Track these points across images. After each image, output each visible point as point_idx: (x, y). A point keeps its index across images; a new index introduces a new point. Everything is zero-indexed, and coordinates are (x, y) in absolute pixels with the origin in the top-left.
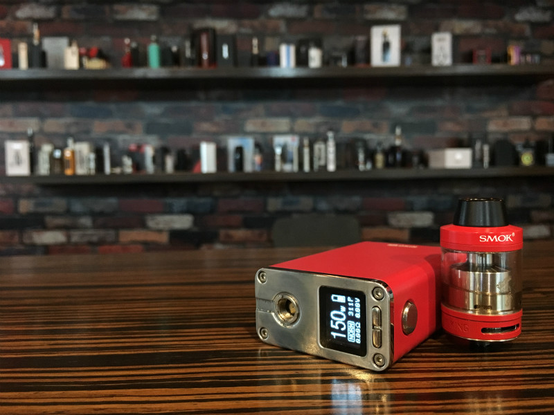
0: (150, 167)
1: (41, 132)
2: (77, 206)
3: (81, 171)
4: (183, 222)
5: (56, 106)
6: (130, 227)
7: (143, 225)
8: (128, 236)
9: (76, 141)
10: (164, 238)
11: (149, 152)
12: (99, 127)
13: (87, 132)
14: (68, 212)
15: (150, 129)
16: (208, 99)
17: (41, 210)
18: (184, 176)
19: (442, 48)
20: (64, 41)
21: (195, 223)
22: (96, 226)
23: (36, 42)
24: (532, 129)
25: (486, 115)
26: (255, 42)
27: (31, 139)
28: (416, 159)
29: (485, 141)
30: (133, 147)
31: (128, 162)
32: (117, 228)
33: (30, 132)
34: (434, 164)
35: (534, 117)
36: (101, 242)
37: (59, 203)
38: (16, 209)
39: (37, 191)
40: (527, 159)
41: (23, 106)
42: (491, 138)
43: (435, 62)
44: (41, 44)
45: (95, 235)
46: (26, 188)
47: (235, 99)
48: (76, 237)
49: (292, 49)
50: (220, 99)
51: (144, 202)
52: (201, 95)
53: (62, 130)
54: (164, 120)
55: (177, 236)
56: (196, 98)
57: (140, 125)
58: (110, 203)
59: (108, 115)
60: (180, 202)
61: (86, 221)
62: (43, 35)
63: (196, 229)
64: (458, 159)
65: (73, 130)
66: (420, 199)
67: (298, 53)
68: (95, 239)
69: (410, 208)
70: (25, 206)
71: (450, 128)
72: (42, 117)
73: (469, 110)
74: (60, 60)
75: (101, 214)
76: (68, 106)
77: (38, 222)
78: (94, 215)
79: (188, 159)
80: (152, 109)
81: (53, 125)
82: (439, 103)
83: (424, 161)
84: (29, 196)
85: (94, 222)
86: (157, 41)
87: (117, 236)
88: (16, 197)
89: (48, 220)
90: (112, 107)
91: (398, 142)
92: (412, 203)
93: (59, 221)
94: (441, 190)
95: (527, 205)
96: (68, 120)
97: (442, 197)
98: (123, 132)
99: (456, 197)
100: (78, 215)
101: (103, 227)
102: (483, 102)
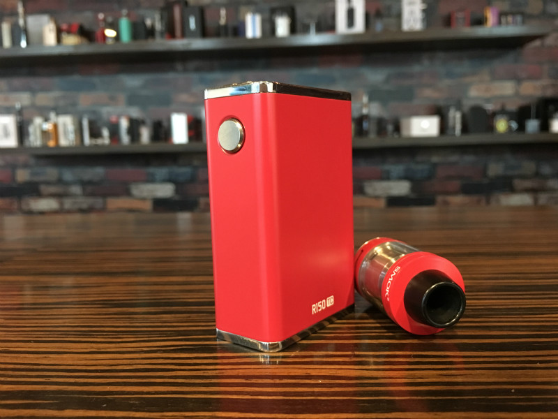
0: (125, 139)
1: (33, 106)
2: (68, 175)
4: (165, 191)
5: (45, 81)
6: (116, 194)
7: (127, 193)
8: (115, 203)
9: (58, 114)
10: (148, 206)
11: (124, 124)
12: (85, 100)
13: (74, 105)
14: (60, 181)
15: (133, 100)
16: (185, 70)
17: (36, 179)
18: (160, 147)
19: (412, 13)
20: (45, 19)
21: (177, 191)
22: (86, 194)
24: (517, 94)
25: (468, 80)
26: (223, 12)
27: (19, 113)
28: (390, 128)
29: (459, 106)
30: (114, 119)
31: (106, 133)
32: (105, 195)
33: (18, 106)
34: (404, 133)
35: (518, 80)
36: (90, 210)
37: (51, 172)
38: (13, 178)
39: (32, 161)
40: (501, 125)
41: (17, 82)
42: (467, 104)
43: (406, 27)
45: (85, 202)
46: (22, 158)
47: (211, 69)
48: (68, 203)
49: (258, 18)
50: (197, 70)
51: (127, 171)
52: (179, 66)
53: (51, 104)
54: (144, 92)
55: (161, 204)
56: (173, 69)
57: (122, 97)
58: (97, 172)
59: (92, 87)
60: (162, 172)
61: (76, 189)
62: (26, 13)
63: (177, 198)
64: (424, 127)
65: (61, 103)
66: (397, 168)
67: (263, 22)
68: (85, 206)
69: (386, 177)
70: (22, 176)
71: (430, 94)
72: (33, 91)
73: (449, 75)
74: (41, 38)
75: (90, 183)
76: (56, 80)
77: (33, 189)
78: (84, 184)
79: (162, 131)
80: (133, 81)
81: (44, 99)
82: (416, 68)
83: (397, 128)
84: (25, 166)
85: (84, 190)
87: (105, 204)
88: (14, 167)
89: (43, 188)
90: (96, 80)
91: (365, 111)
92: (388, 172)
93: (52, 189)
94: (419, 158)
95: (510, 173)
96: (56, 94)
97: (420, 166)
98: (107, 105)
99: (435, 165)
100: (67, 184)
101: (92, 195)
102: (464, 66)
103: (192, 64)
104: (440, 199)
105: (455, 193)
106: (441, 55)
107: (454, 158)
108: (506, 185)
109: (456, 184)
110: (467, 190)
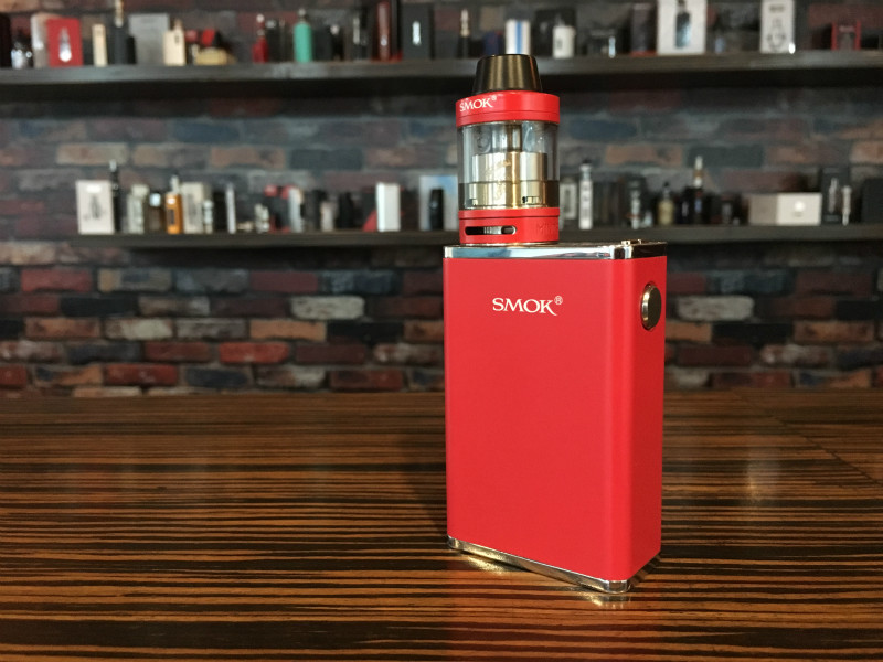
0: (297, 223)
1: (130, 164)
2: (187, 282)
3: (191, 228)
4: (348, 308)
5: (153, 124)
6: (268, 316)
7: (288, 313)
8: (264, 328)
9: (182, 181)
10: (320, 333)
11: (295, 198)
12: (219, 158)
13: (201, 165)
14: (173, 291)
15: (298, 160)
16: (388, 112)
17: (132, 286)
18: (350, 237)
19: (778, 23)
20: (162, 20)
21: (366, 309)
22: (215, 313)
23: (119, 22)
25: (849, 135)
26: (465, 16)
27: (114, 177)
28: (727, 209)
29: (844, 182)
30: (270, 190)
31: (263, 213)
32: (247, 316)
33: (113, 166)
34: (756, 218)
36: (224, 338)
37: (160, 277)
38: (95, 284)
39: (126, 258)
41: (103, 125)
42: (857, 174)
43: (765, 47)
44: (126, 24)
45: (214, 326)
46: (110, 253)
47: (431, 112)
48: (186, 328)
49: (526, 27)
50: (407, 111)
51: (286, 276)
52: (378, 105)
53: (162, 163)
54: (317, 146)
55: (340, 330)
56: (368, 110)
57: (281, 154)
58: (238, 276)
59: (233, 137)
60: (343, 277)
61: (201, 305)
62: (129, 10)
63: (367, 320)
64: (799, 210)
65: (179, 162)
66: (732, 277)
67: (534, 32)
68: (213, 332)
69: (716, 292)
70: (109, 281)
71: (789, 157)
72: (131, 141)
73: (821, 126)
74: (157, 51)
75: (224, 294)
76: (171, 124)
77: (127, 304)
78: (211, 295)
79: (356, 210)
80: (301, 129)
81: (147, 154)
82: (770, 114)
83: (741, 212)
84: (114, 265)
85: (212, 306)
86: (307, 18)
87: (248, 327)
88: (95, 266)
89: (143, 301)
90: (238, 124)
91: (698, 182)
92: (718, 281)
93: (161, 304)
94: (768, 261)
97: (770, 274)
98: (254, 166)
99: (794, 271)
100: (188, 295)
101: (227, 314)
102: (845, 114)
103: (400, 102)
104: (800, 326)
105: (826, 318)
106: (810, 93)
107: (826, 261)
109: (828, 302)
110: (845, 313)
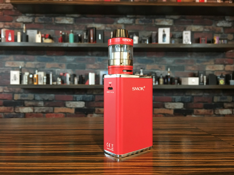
0: (68, 82)
1: (25, 67)
2: (38, 97)
3: (40, 83)
4: (81, 105)
5: (31, 57)
6: (59, 107)
7: (65, 106)
8: (58, 110)
9: (38, 71)
10: (73, 111)
11: (68, 76)
12: (48, 66)
13: (43, 67)
14: (34, 100)
15: (69, 67)
16: (92, 55)
17: (23, 98)
18: (82, 86)
19: (187, 37)
20: (36, 31)
21: (85, 105)
22: (45, 106)
23: (24, 32)
24: (224, 70)
25: (205, 64)
26: (112, 33)
27: (20, 70)
28: (176, 81)
29: (204, 74)
30: (61, 74)
31: (59, 80)
32: (53, 107)
33: (20, 67)
34: (183, 83)
35: (225, 65)
36: (47, 112)
37: (31, 96)
38: (13, 97)
39: (22, 91)
40: (222, 82)
41: (18, 57)
42: (207, 73)
43: (184, 42)
44: (26, 32)
45: (45, 109)
46: (17, 89)
48: (37, 110)
50: (97, 55)
51: (65, 96)
52: (90, 54)
53: (33, 67)
54: (74, 63)
55: (78, 110)
56: (87, 55)
57: (65, 65)
58: (52, 96)
59: (52, 61)
60: (79, 97)
61: (41, 103)
62: (27, 29)
63: (86, 108)
64: (193, 81)
65: (38, 67)
66: (178, 98)
68: (44, 111)
69: (174, 101)
70: (17, 97)
71: (190, 69)
72: (25, 61)
73: (198, 61)
74: (34, 39)
75: (48, 100)
76: (36, 57)
77: (22, 103)
78: (45, 101)
79: (83, 80)
80: (70, 59)
81: (29, 64)
82: (185, 58)
83: (180, 82)
84: (19, 93)
85: (44, 104)
86: (73, 32)
87: (54, 109)
88: (14, 93)
89: (26, 102)
90: (54, 57)
91: (169, 74)
92: (175, 99)
93: (30, 103)
94: (187, 94)
95: (222, 101)
96: (36, 63)
97: (187, 97)
98: (57, 68)
99: (193, 97)
100: (38, 101)
101: (48, 106)
102: (204, 59)
103: (95, 53)
104: (195, 110)
105: (201, 108)
106: (195, 53)
107: (201, 94)
108: (221, 105)
109: (202, 104)
110: (206, 107)
